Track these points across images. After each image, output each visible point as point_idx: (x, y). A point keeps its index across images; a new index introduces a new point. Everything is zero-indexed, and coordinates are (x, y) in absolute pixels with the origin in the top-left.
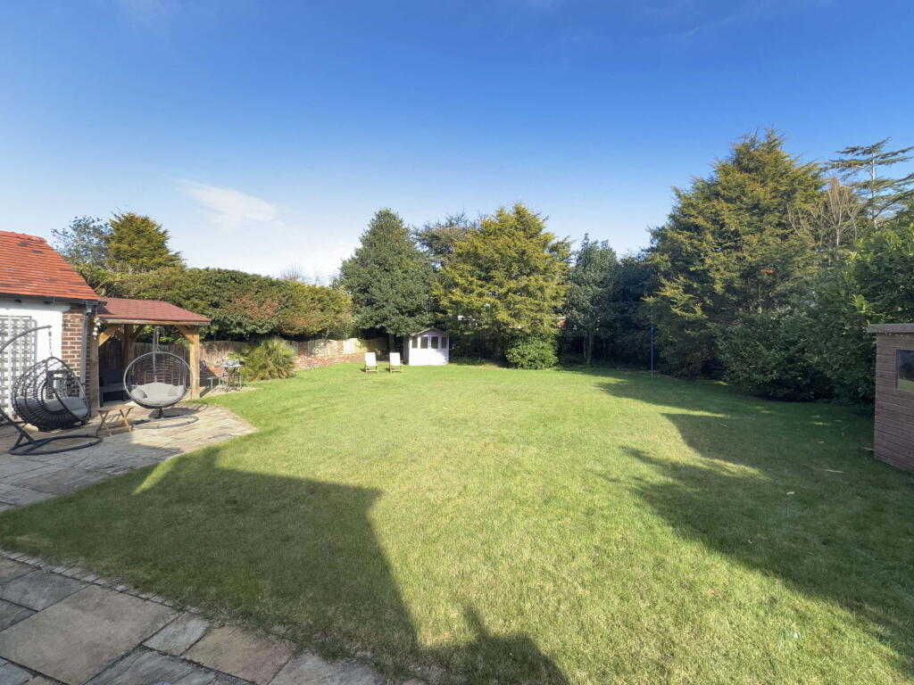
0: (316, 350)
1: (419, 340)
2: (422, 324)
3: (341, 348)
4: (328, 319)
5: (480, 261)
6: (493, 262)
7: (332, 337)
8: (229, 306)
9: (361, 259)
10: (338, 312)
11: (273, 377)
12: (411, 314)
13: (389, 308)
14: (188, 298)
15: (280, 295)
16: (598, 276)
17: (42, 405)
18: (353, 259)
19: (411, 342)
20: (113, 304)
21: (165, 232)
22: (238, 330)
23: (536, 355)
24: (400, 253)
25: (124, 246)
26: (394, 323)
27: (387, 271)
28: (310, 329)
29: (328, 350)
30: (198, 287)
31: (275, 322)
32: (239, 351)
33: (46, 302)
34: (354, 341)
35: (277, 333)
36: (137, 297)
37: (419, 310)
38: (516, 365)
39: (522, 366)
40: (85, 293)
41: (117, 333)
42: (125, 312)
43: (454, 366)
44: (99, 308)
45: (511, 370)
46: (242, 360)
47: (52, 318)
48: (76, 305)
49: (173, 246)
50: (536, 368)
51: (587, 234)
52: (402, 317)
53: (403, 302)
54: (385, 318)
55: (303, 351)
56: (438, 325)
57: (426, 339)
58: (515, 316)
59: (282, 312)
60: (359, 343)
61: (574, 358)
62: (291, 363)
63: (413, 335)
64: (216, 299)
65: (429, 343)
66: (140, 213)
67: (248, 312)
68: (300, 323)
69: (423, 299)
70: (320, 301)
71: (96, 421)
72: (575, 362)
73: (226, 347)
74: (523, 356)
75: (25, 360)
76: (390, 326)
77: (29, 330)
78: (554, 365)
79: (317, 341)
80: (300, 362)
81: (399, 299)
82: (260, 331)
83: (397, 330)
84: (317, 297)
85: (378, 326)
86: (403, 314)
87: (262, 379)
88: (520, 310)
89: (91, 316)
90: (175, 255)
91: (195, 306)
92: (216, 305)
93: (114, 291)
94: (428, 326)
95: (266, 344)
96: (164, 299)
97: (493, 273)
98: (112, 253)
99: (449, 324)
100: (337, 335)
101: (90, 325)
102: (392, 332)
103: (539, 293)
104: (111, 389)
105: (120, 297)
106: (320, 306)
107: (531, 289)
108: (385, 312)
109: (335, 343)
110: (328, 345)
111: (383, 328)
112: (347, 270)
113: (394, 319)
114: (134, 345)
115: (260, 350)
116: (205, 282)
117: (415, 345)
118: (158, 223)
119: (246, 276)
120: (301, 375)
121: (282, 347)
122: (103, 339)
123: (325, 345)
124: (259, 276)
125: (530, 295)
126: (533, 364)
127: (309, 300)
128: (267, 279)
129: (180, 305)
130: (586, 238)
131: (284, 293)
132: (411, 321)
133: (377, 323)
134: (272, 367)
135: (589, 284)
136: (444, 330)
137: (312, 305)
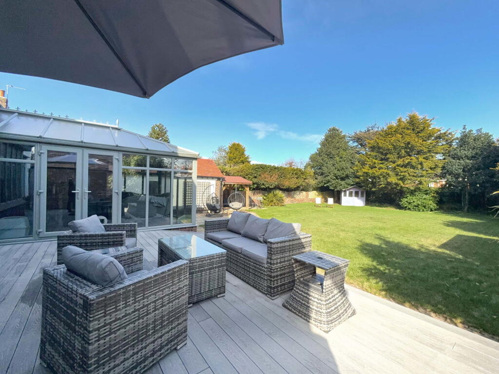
0: (295, 196)
1: (348, 192)
2: (349, 185)
3: (307, 196)
4: (300, 182)
5: (381, 150)
6: (389, 150)
7: (303, 190)
8: (259, 177)
9: (320, 153)
10: (305, 179)
11: (275, 205)
12: (343, 179)
13: (331, 176)
14: (247, 175)
15: (279, 172)
16: (469, 153)
17: (211, 205)
18: (316, 153)
19: (343, 194)
20: (227, 178)
21: (244, 148)
22: (263, 187)
23: (420, 203)
24: (338, 148)
25: (232, 155)
26: (333, 183)
27: (331, 158)
28: (291, 187)
29: (301, 196)
30: (250, 171)
31: (276, 183)
32: (264, 194)
33: (213, 178)
34: (315, 192)
35: (277, 188)
36: (233, 175)
37: (347, 177)
38: (405, 208)
39: (409, 209)
40: (221, 175)
41: (228, 187)
42: (231, 180)
43: (368, 207)
44: (224, 179)
45: (402, 211)
46: (265, 198)
47: (213, 182)
48: (219, 179)
49: (247, 153)
50: (419, 211)
51: (465, 126)
52: (337, 181)
53: (339, 173)
54: (329, 181)
55: (289, 196)
56: (358, 185)
57: (352, 192)
58: (401, 179)
59: (279, 179)
60: (317, 194)
61: (453, 206)
62: (282, 200)
63: (344, 190)
64: (255, 175)
65: (353, 194)
66: (237, 143)
67: (266, 180)
68: (287, 184)
69: (349, 171)
70: (296, 174)
71: (221, 212)
72: (456, 209)
73: (260, 193)
74: (410, 203)
75: (208, 194)
76: (331, 185)
77: (209, 186)
78: (435, 210)
79: (295, 192)
80: (287, 201)
81: (336, 172)
82: (270, 187)
83: (336, 187)
84: (294, 173)
85: (325, 185)
86: (337, 179)
87: (271, 206)
88: (404, 176)
89: (222, 182)
90: (247, 157)
91: (249, 178)
92: (255, 177)
93: (228, 174)
94: (352, 185)
95: (273, 192)
96: (240, 176)
97: (388, 156)
98: (228, 157)
99: (363, 184)
100: (306, 189)
101: (221, 184)
102: (333, 188)
103: (419, 166)
104: (226, 204)
105: (229, 175)
106: (296, 176)
107: (414, 164)
108: (329, 178)
109: (304, 193)
110: (301, 194)
111: (328, 187)
112: (312, 158)
113: (334, 182)
114: (232, 191)
115: (271, 195)
116: (253, 169)
117: (345, 195)
118: (242, 145)
119: (266, 166)
120: (287, 206)
121: (279, 193)
122: (224, 188)
123: (300, 194)
124: (270, 166)
125: (413, 167)
126: (417, 208)
127: (291, 174)
128: (274, 166)
129: (245, 178)
130: (464, 129)
131: (280, 172)
132: (343, 183)
133: (325, 184)
134: (275, 201)
135: (462, 158)
136: (361, 187)
137: (292, 176)
